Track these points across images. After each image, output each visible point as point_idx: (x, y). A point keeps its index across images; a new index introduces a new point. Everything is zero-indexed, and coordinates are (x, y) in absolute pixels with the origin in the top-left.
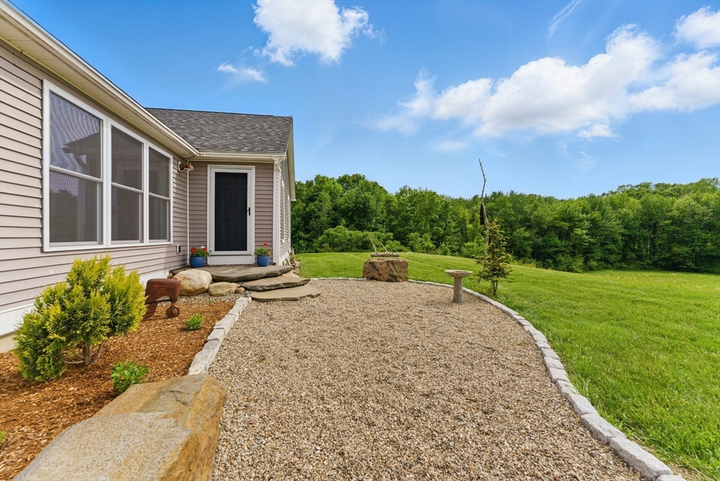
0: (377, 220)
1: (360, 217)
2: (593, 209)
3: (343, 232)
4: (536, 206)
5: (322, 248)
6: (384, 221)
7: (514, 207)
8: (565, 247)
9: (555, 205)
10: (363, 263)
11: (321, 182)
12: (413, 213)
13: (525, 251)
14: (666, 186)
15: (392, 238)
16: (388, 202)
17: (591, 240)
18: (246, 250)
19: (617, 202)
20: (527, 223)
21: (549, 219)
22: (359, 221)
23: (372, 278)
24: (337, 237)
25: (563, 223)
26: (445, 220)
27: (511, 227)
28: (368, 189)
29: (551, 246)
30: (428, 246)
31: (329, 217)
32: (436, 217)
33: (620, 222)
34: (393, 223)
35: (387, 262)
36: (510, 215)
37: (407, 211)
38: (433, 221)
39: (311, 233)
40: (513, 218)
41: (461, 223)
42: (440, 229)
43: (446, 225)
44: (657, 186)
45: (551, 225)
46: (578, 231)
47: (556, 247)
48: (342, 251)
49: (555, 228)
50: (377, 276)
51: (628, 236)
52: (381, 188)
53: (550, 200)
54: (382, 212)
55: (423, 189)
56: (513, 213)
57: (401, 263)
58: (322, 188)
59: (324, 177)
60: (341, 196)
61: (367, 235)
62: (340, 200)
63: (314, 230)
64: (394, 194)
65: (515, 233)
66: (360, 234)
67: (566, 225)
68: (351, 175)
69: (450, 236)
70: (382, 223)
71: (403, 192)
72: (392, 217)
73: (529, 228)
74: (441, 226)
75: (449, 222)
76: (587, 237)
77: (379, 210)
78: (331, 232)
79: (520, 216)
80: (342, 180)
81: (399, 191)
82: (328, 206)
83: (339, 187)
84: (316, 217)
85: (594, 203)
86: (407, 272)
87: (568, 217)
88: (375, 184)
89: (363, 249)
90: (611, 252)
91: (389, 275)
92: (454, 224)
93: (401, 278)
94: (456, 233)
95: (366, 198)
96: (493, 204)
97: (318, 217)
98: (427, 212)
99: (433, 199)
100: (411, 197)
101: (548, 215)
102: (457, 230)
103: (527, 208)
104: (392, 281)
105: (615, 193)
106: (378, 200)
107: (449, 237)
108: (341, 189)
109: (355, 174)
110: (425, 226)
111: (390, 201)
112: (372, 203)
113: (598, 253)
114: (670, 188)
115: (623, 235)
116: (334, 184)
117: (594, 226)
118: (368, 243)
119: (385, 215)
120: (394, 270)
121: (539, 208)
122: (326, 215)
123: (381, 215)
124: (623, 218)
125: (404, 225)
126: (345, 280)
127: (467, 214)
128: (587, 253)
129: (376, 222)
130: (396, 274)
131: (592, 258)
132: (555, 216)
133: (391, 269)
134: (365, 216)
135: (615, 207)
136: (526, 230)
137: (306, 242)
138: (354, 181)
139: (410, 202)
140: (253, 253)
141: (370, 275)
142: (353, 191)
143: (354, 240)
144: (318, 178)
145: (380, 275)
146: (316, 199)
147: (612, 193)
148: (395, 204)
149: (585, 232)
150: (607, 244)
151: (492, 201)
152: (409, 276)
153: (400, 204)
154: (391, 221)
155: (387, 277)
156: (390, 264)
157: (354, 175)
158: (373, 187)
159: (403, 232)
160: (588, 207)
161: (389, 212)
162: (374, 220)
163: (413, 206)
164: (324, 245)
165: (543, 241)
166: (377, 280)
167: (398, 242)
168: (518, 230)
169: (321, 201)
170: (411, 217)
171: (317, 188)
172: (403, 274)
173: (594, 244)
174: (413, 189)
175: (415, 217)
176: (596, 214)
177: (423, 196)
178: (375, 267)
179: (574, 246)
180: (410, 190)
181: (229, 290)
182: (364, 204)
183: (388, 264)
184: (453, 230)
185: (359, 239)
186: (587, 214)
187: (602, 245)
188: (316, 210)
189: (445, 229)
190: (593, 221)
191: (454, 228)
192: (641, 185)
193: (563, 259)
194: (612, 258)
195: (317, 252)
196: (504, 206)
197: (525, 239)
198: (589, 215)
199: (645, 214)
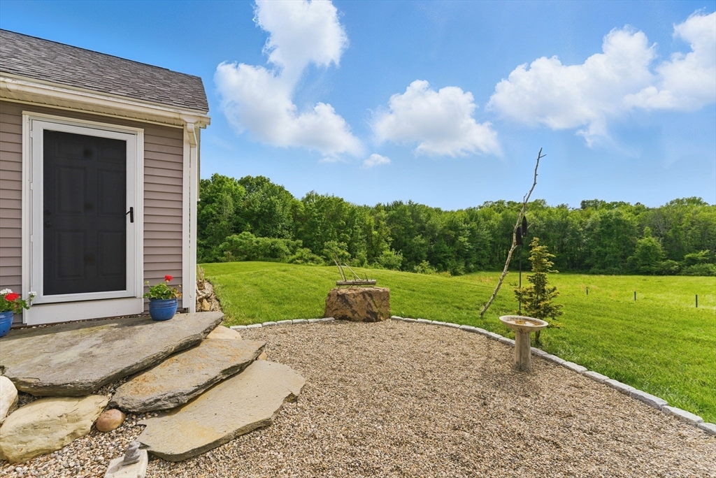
0: (283, 226)
1: (265, 223)
2: (471, 220)
3: (249, 238)
4: (429, 215)
5: (223, 255)
6: (290, 227)
7: (412, 216)
8: (452, 252)
9: (444, 216)
10: (326, 295)
11: (220, 182)
12: (320, 219)
13: (421, 257)
14: (514, 204)
15: (301, 245)
16: (295, 207)
17: (470, 247)
18: (124, 288)
19: (487, 215)
20: (422, 230)
21: (439, 227)
22: (264, 227)
23: (343, 318)
24: (241, 244)
25: (450, 231)
26: (351, 226)
27: (409, 234)
28: (274, 193)
29: (441, 252)
30: (344, 254)
31: (230, 221)
32: (343, 224)
33: (489, 231)
34: (300, 229)
35: (363, 293)
36: (408, 223)
37: (314, 217)
38: (340, 227)
39: (208, 238)
40: (412, 226)
41: (367, 229)
42: (347, 236)
43: (353, 232)
44: (509, 203)
45: (441, 233)
46: (462, 239)
47: (445, 253)
48: (247, 259)
49: (445, 236)
50: (350, 315)
51: (494, 243)
52: (287, 192)
53: (438, 211)
54: (289, 218)
55: (330, 195)
56: (411, 221)
57: (380, 293)
58: (221, 189)
59: (224, 177)
60: (244, 199)
61: (276, 242)
62: (241, 204)
63: (212, 235)
64: (300, 200)
65: (413, 240)
66: (268, 240)
67: (452, 233)
68: (255, 177)
69: (357, 242)
70: (288, 229)
71: (309, 197)
72: (298, 223)
73: (424, 236)
74: (348, 233)
75: (356, 229)
76: (467, 244)
77: (286, 216)
78: (235, 239)
79: (418, 225)
80: (244, 182)
81: (305, 197)
82: (229, 209)
83: (242, 189)
84: (215, 221)
85: (472, 215)
86: (388, 306)
87: (453, 226)
88: (281, 189)
89: (271, 257)
90: (483, 257)
91: (368, 312)
92: (360, 231)
93: (382, 315)
94: (361, 240)
95: (271, 202)
96: (394, 212)
97: (218, 221)
98: (334, 218)
99: (341, 205)
100: (318, 203)
101: (439, 224)
102: (363, 236)
103: (423, 216)
104: (372, 321)
105: (482, 207)
106: (284, 206)
107: (356, 244)
108: (244, 190)
109: (259, 176)
110: (333, 232)
111: (296, 206)
112: (279, 208)
113: (475, 258)
114: (517, 205)
115: (491, 242)
116: (235, 185)
117: (473, 235)
118: (277, 251)
119: (292, 221)
120: (373, 304)
121: (432, 218)
122: (227, 220)
123: (287, 221)
124: (491, 227)
125: (311, 232)
126: (304, 323)
127: (372, 221)
128: (466, 257)
129: (282, 228)
130: (376, 310)
131: (470, 261)
132: (445, 225)
133: (369, 304)
134: (270, 222)
135: (486, 219)
136: (422, 238)
137: (203, 249)
138: (258, 184)
139: (317, 207)
140: (140, 292)
141: (339, 313)
142: (257, 195)
143: (262, 248)
144: (215, 177)
145: (354, 312)
146: (214, 201)
147: (480, 207)
148: (301, 209)
149: (466, 239)
150: (480, 250)
151: (394, 210)
152: (391, 311)
153: (307, 209)
154: (297, 227)
155: (364, 315)
156: (367, 297)
157: (257, 177)
158: (279, 191)
159: (310, 239)
160: (468, 218)
161: (296, 218)
162: (280, 226)
163: (320, 212)
164: (225, 253)
165: (436, 247)
166: (350, 319)
167: (308, 250)
168: (416, 238)
169: (221, 203)
170: (319, 223)
171: (215, 188)
172: (384, 309)
173: (472, 250)
174: (320, 195)
175: (322, 223)
176: (474, 224)
177: (330, 202)
178: (346, 301)
179: (458, 252)
180: (316, 195)
181: (71, 428)
182: (269, 209)
183: (364, 297)
184: (360, 237)
185: (266, 246)
186: (468, 224)
187: (477, 250)
188: (214, 213)
189: (352, 236)
190: (471, 230)
191: (361, 234)
192: (498, 202)
193: (450, 263)
194: (484, 261)
195: (217, 261)
196: (404, 215)
197: (422, 245)
198: (469, 225)
199: (505, 225)
